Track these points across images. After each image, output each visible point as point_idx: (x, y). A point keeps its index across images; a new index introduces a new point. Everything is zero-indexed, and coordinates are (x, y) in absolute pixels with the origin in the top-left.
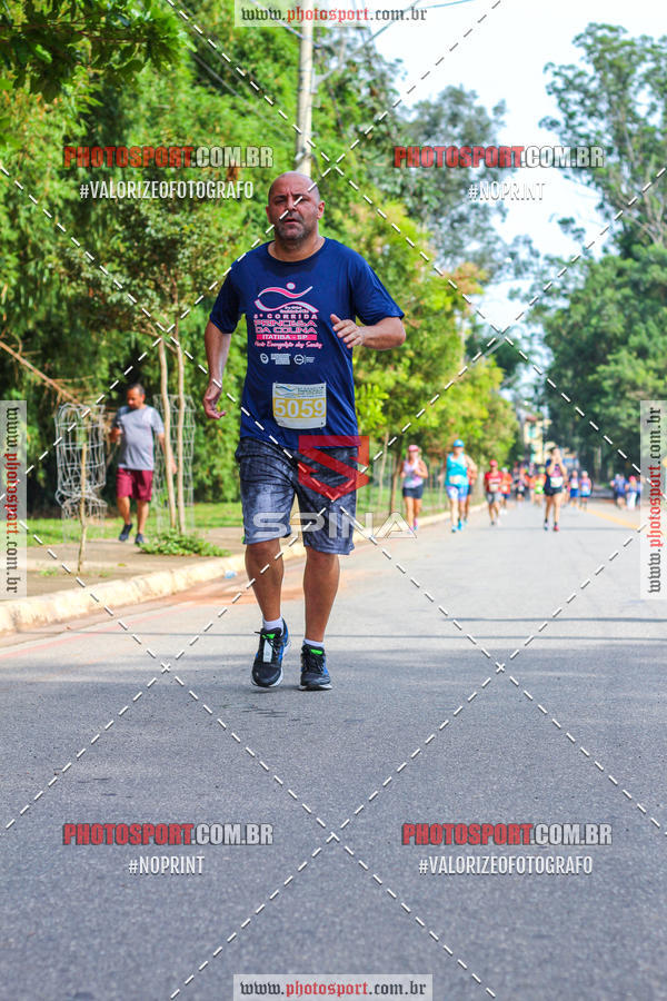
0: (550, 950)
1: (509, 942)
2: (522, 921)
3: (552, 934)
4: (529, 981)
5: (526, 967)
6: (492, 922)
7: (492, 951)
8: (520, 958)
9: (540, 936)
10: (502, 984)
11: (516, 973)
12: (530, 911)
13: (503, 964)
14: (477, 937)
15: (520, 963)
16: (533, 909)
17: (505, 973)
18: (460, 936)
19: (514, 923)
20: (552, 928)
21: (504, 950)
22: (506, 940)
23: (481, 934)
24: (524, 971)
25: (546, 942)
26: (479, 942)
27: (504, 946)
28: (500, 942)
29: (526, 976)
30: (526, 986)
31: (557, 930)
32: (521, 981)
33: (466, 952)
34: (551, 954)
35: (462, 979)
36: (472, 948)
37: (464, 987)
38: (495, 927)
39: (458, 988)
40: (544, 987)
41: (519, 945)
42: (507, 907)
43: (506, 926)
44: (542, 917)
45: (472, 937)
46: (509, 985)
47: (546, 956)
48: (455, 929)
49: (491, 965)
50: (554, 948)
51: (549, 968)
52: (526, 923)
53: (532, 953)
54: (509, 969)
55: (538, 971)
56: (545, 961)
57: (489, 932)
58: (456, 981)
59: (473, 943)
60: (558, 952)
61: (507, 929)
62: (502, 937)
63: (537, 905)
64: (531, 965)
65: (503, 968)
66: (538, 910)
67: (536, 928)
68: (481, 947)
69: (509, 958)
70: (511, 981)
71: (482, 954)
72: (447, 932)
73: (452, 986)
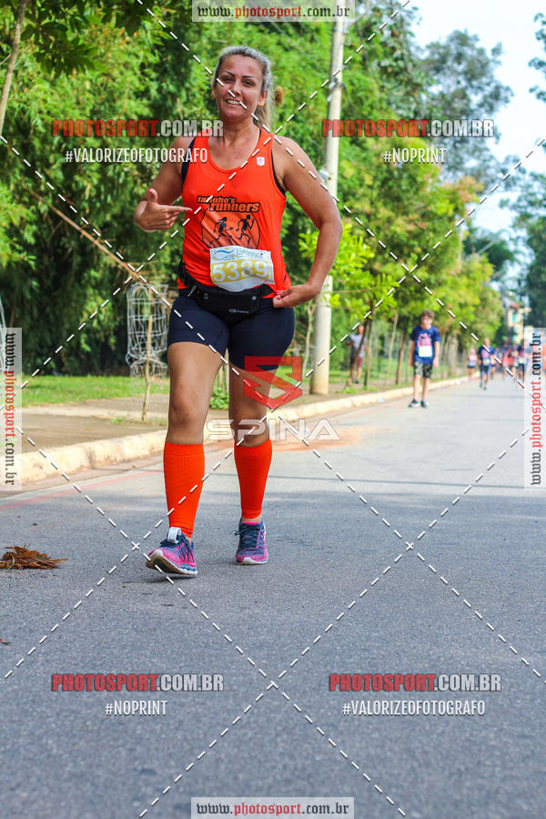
0: (532, 748)
1: (498, 740)
2: (508, 723)
3: (534, 734)
4: (514, 773)
5: (512, 761)
6: (484, 723)
7: (484, 747)
8: (507, 754)
9: (524, 736)
10: (492, 775)
11: (504, 767)
12: (515, 715)
13: (494, 758)
14: (471, 735)
15: (507, 757)
16: (517, 713)
17: (495, 766)
18: (457, 734)
19: (502, 724)
20: (533, 729)
21: (493, 746)
22: (495, 738)
23: (475, 733)
24: (511, 765)
25: (528, 741)
26: (473, 739)
27: (493, 743)
28: (491, 740)
29: (512, 769)
30: (512, 778)
31: (537, 731)
32: (508, 773)
33: (462, 747)
34: (532, 751)
35: (459, 769)
36: (467, 744)
37: (460, 776)
38: (486, 727)
39: (455, 778)
40: (527, 779)
41: (506, 743)
42: (496, 711)
43: (494, 726)
44: (525, 720)
45: (467, 735)
46: (498, 776)
47: (529, 753)
48: (453, 727)
49: (483, 759)
50: (535, 746)
51: (531, 763)
52: (512, 725)
53: (517, 750)
54: (498, 762)
55: (522, 765)
56: (528, 757)
57: (481, 732)
58: (454, 770)
59: (467, 740)
60: (538, 749)
61: (496, 729)
62: (492, 735)
63: (520, 709)
64: (516, 760)
65: (493, 762)
66: (522, 715)
67: (520, 729)
68: (474, 743)
69: (498, 753)
70: (499, 773)
71: (475, 749)
72: (447, 729)
73: (451, 775)
